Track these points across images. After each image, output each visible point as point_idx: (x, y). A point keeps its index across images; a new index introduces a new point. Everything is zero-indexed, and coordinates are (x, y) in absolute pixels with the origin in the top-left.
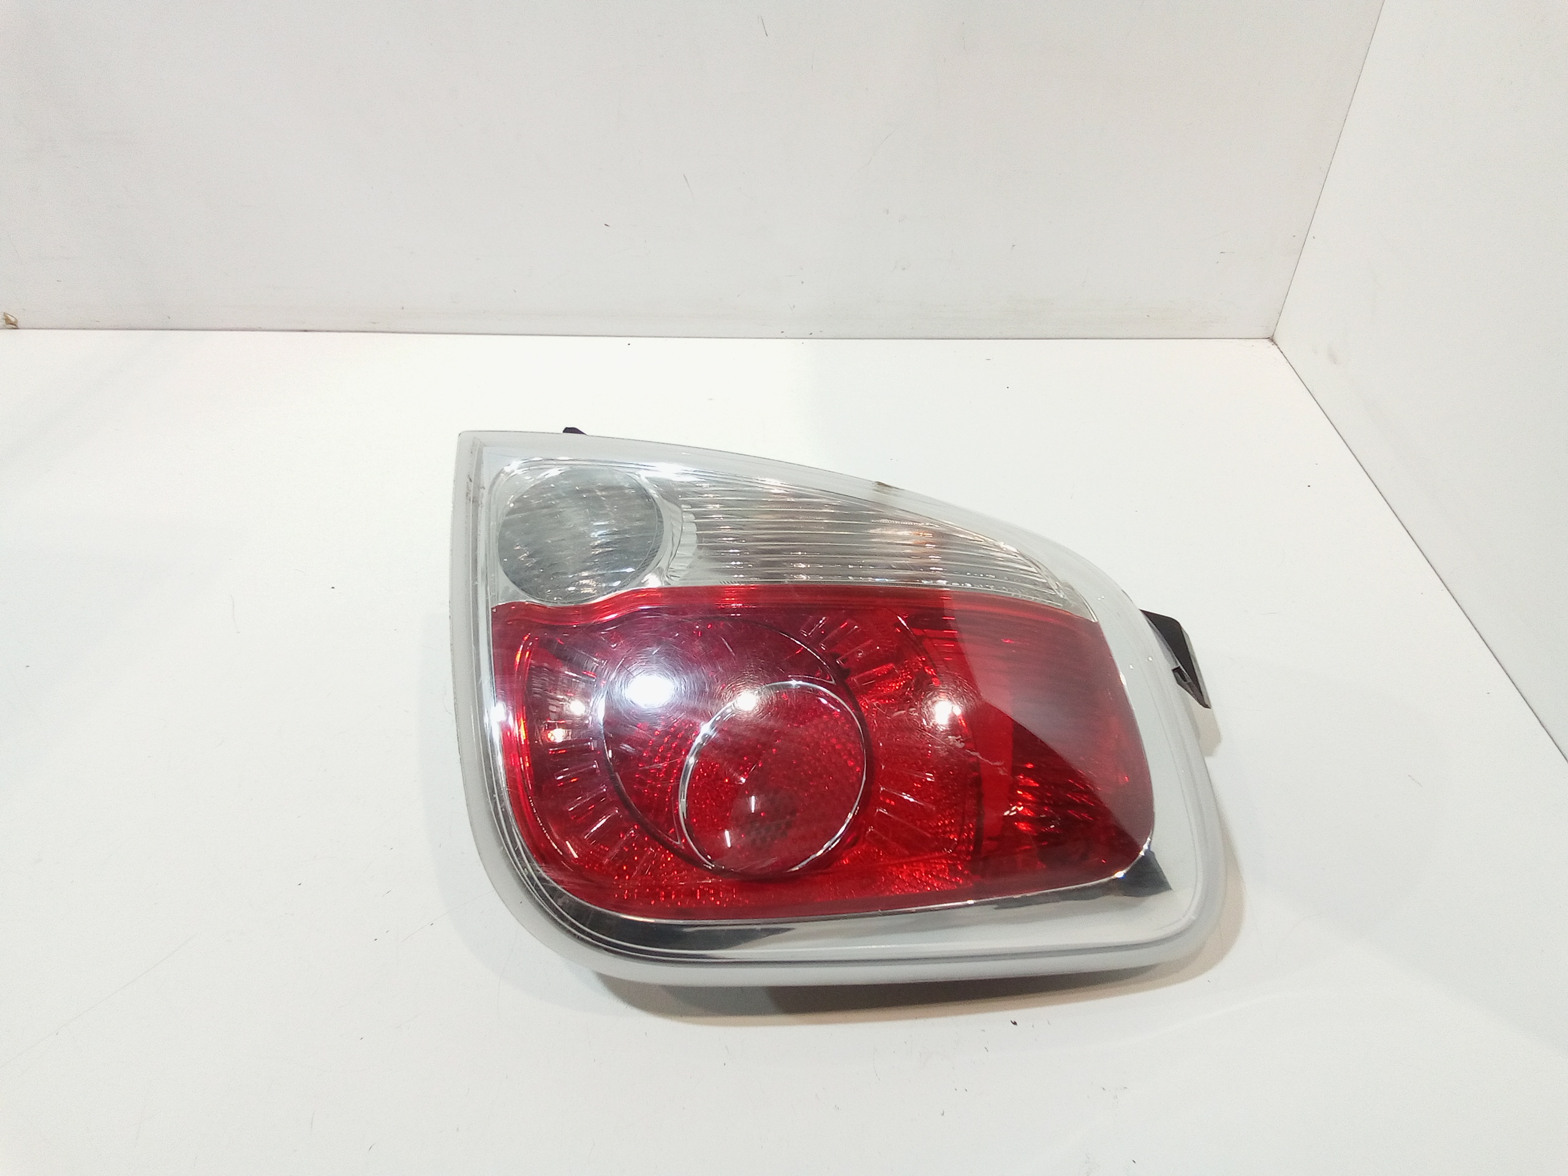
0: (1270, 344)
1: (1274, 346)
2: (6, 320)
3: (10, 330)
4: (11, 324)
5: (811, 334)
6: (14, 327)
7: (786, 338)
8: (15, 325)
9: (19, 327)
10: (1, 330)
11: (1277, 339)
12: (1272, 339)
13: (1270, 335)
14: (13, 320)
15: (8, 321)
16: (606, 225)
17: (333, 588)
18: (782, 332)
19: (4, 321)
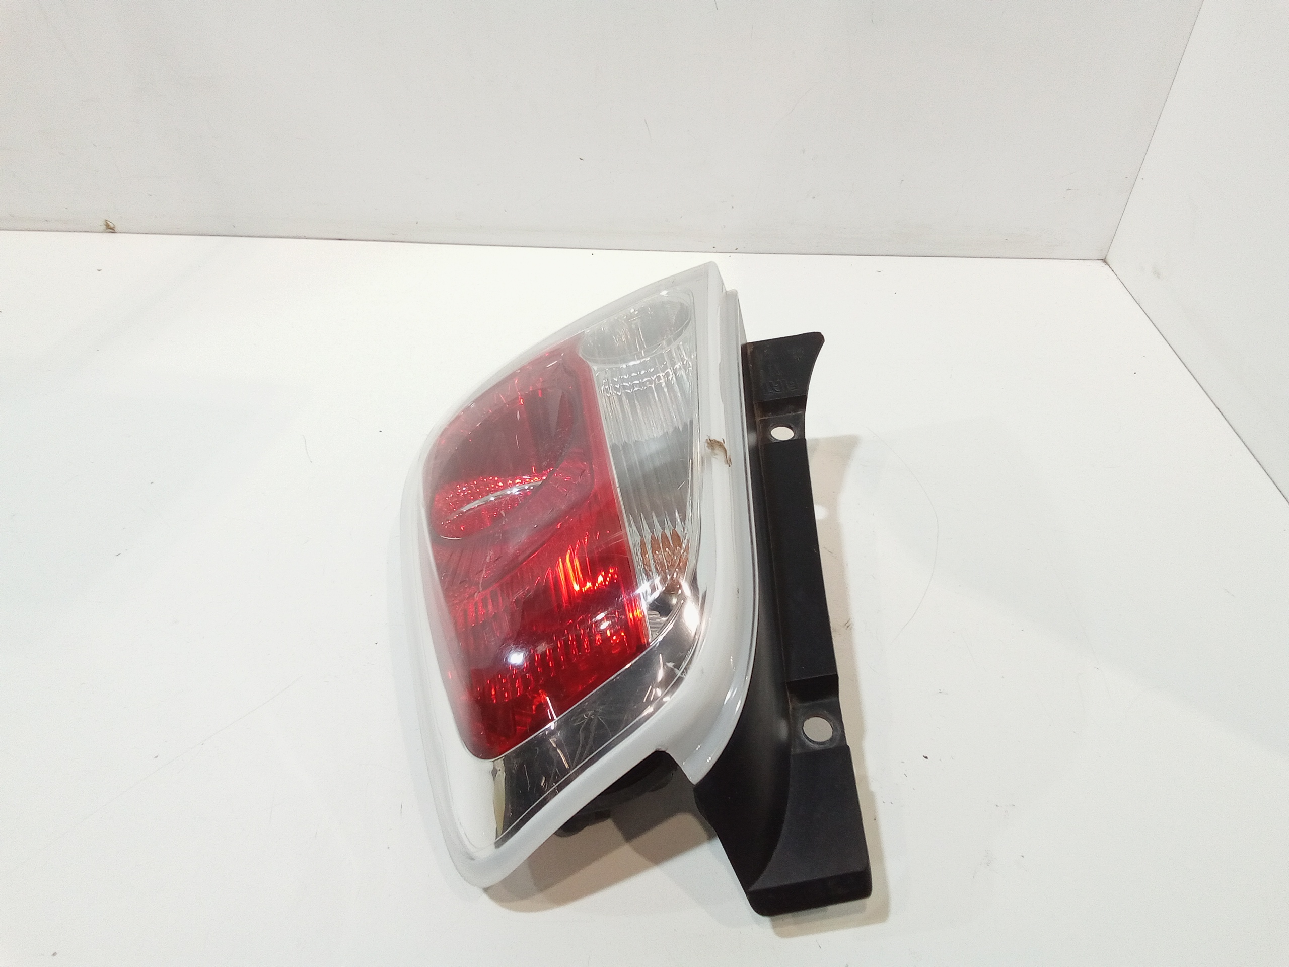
0: (1104, 264)
1: (1107, 267)
3: (110, 233)
4: (111, 229)
5: (737, 249)
7: (717, 252)
8: (115, 229)
9: (117, 231)
11: (1109, 260)
12: (1104, 261)
13: (1104, 257)
14: (111, 225)
15: (108, 226)
16: (580, 159)
17: (380, 431)
18: (714, 247)
19: (105, 226)
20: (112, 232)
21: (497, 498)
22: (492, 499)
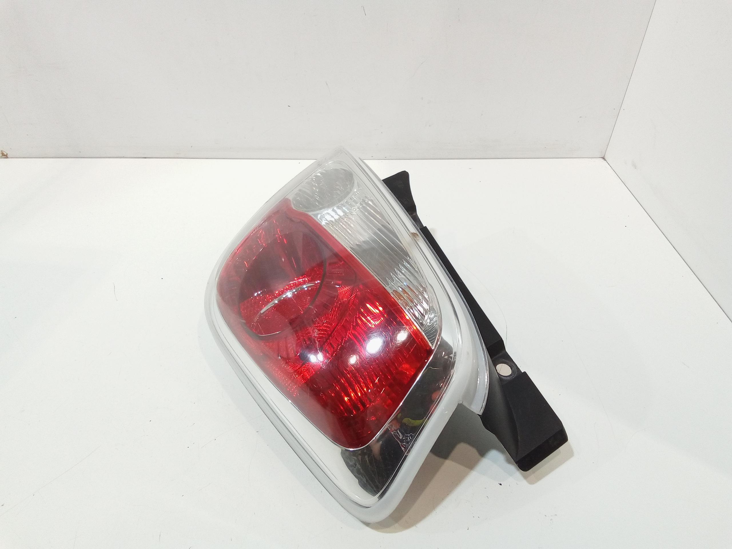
0: (603, 160)
1: (605, 161)
2: (2, 154)
3: (4, 159)
4: (5, 156)
5: (386, 157)
6: (6, 157)
7: (374, 159)
8: (7, 156)
9: (9, 157)
10: (1, 159)
11: (606, 158)
12: (604, 158)
13: (602, 156)
14: (5, 154)
15: (3, 154)
16: (289, 106)
17: (162, 279)
18: (372, 157)
19: (1, 154)
20: (6, 158)
21: (280, 301)
22: (276, 302)
